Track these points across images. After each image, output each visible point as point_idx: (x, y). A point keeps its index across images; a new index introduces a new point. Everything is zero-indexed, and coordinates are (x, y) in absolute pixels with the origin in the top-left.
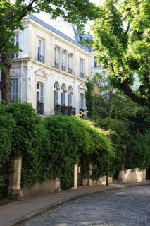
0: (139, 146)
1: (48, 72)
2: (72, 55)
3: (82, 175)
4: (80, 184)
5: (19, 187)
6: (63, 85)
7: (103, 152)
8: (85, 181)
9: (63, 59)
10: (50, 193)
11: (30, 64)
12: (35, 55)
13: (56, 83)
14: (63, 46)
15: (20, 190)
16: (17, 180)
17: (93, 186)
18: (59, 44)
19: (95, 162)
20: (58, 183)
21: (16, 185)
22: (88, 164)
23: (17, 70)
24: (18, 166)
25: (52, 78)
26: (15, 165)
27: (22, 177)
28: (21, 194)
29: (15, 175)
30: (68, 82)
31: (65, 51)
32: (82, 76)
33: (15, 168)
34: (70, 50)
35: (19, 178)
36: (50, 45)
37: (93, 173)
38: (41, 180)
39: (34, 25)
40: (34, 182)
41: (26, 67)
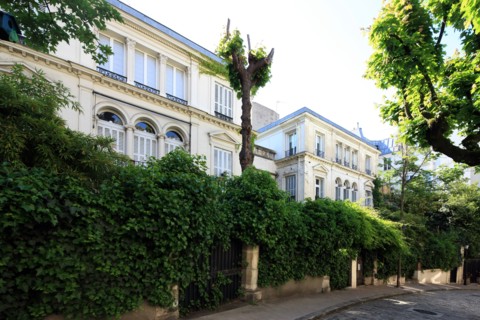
0: (441, 244)
1: (328, 167)
2: (356, 151)
3: (362, 274)
4: (360, 282)
5: (254, 286)
6: (346, 182)
7: (392, 247)
8: (368, 280)
9: (347, 156)
10: (313, 294)
11: (307, 159)
12: (313, 149)
14: (346, 142)
15: (257, 291)
16: (251, 276)
17: (379, 287)
18: (341, 139)
19: (381, 259)
20: (326, 282)
21: (250, 284)
22: (372, 261)
23: (294, 167)
24: (252, 258)
25: (333, 174)
26: (248, 257)
27: (259, 273)
28: (259, 295)
29: (248, 270)
30: (352, 178)
31: (348, 148)
32: (368, 172)
33: (248, 261)
34: (354, 146)
35: (255, 274)
36: (330, 141)
37: (380, 271)
38: (297, 278)
39: (311, 119)
40: (282, 280)
41: (303, 162)
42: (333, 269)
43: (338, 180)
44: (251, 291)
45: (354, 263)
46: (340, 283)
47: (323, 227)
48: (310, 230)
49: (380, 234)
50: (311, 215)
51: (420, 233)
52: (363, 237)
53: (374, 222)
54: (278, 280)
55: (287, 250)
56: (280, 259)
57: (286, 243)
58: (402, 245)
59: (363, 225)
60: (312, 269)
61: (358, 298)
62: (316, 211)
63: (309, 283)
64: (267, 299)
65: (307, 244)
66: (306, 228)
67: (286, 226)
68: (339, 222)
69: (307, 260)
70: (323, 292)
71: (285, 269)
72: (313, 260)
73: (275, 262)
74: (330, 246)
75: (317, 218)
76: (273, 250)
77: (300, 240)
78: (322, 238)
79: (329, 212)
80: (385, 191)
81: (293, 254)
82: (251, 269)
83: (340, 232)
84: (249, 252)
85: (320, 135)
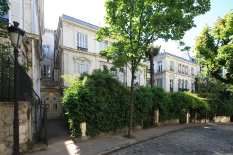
0: (226, 105)
1: (175, 75)
2: (187, 67)
3: (191, 118)
4: (190, 121)
6: (183, 80)
7: (203, 108)
8: (193, 121)
9: (183, 69)
10: (174, 125)
11: (166, 73)
12: (169, 68)
13: (179, 80)
14: (183, 63)
15: (158, 123)
17: (198, 123)
18: (180, 63)
19: (198, 112)
20: (178, 121)
22: (195, 113)
23: (161, 76)
25: (177, 78)
30: (185, 78)
31: (183, 66)
32: (193, 75)
33: (156, 114)
34: (186, 64)
36: (176, 64)
37: (198, 117)
38: (169, 119)
39: (168, 57)
40: (165, 120)
42: (181, 116)
45: (188, 114)
46: (183, 121)
49: (198, 103)
52: (192, 105)
58: (207, 107)
63: (172, 121)
65: (173, 108)
70: (177, 124)
74: (180, 108)
80: (201, 81)
84: (156, 111)
85: (172, 62)
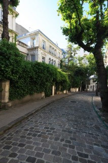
1: (46, 54)
2: (55, 50)
3: (56, 90)
4: (55, 93)
5: (7, 100)
6: (52, 60)
8: (58, 93)
9: (53, 51)
11: (39, 49)
15: (8, 102)
16: (4, 95)
18: (51, 45)
20: (43, 94)
21: (4, 99)
22: (59, 86)
23: (34, 52)
24: (5, 87)
25: (48, 57)
26: (3, 86)
27: (10, 93)
28: (10, 104)
29: (3, 93)
30: (54, 59)
31: (53, 48)
32: (59, 58)
33: (3, 88)
34: (55, 48)
35: (7, 95)
36: (47, 45)
37: (61, 89)
38: (31, 94)
40: (23, 96)
41: (38, 50)
42: (46, 89)
43: (50, 59)
44: (5, 103)
45: (53, 87)
46: (48, 95)
47: (41, 73)
48: (36, 74)
49: (61, 77)
50: (37, 68)
51: (72, 77)
53: (60, 73)
54: (21, 96)
55: (25, 82)
56: (22, 87)
57: (24, 79)
58: (68, 80)
59: (56, 73)
60: (37, 90)
61: (54, 99)
62: (39, 66)
63: (36, 95)
64: (15, 106)
65: (35, 80)
66: (34, 73)
67: (24, 71)
68: (48, 71)
69: (35, 86)
70: (42, 98)
71: (24, 91)
72: (38, 87)
73: (18, 88)
74: (44, 80)
75: (39, 69)
76: (17, 82)
77: (31, 78)
78: (41, 77)
79: (44, 67)
80: (63, 64)
81: (28, 84)
82: (5, 92)
83: (48, 75)
84: (3, 83)
85: (44, 42)
